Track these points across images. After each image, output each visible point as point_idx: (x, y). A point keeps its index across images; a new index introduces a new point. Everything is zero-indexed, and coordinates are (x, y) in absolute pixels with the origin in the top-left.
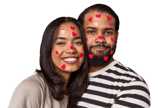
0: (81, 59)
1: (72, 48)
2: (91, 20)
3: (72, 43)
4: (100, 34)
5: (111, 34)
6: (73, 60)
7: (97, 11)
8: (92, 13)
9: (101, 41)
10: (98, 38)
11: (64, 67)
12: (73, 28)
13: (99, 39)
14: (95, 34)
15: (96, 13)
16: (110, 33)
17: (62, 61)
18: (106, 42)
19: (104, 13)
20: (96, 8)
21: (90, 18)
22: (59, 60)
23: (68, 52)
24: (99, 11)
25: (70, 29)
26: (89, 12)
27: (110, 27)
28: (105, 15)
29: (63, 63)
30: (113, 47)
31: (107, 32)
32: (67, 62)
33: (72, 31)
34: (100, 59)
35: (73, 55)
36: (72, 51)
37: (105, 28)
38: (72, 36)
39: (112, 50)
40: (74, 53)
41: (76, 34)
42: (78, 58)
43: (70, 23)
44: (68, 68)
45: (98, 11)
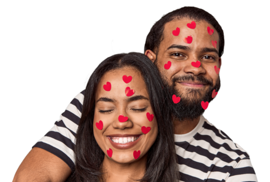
2: (177, 32)
4: (195, 58)
5: (212, 60)
7: (188, 16)
8: (179, 21)
9: (196, 70)
10: (191, 64)
13: (192, 67)
14: (186, 58)
15: (187, 20)
16: (211, 58)
18: (206, 73)
19: (201, 21)
20: (186, 12)
21: (175, 29)
22: (102, 138)
24: (192, 18)
26: (172, 20)
27: (212, 47)
28: (203, 26)
30: (217, 85)
31: (205, 57)
34: (193, 107)
37: (204, 47)
39: (214, 91)
45: (190, 17)
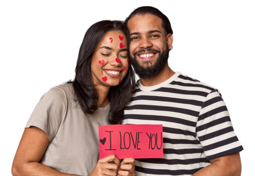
0: (124, 73)
1: (118, 60)
3: (118, 55)
6: (116, 73)
11: (105, 79)
12: (121, 38)
14: (140, 39)
17: (104, 72)
18: (152, 46)
22: (101, 70)
23: (113, 64)
25: (119, 39)
29: (105, 74)
32: (109, 74)
33: (120, 42)
35: (117, 69)
36: (116, 64)
38: (118, 47)
40: (118, 66)
41: (123, 45)
42: (121, 72)
43: (119, 31)
44: (110, 81)
